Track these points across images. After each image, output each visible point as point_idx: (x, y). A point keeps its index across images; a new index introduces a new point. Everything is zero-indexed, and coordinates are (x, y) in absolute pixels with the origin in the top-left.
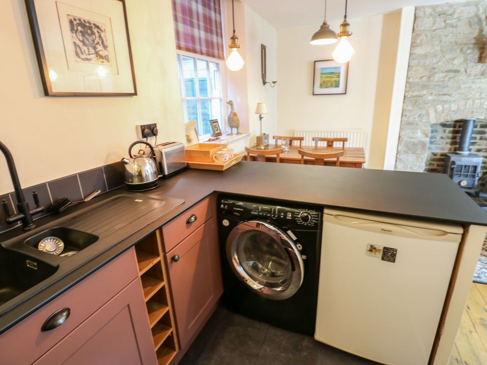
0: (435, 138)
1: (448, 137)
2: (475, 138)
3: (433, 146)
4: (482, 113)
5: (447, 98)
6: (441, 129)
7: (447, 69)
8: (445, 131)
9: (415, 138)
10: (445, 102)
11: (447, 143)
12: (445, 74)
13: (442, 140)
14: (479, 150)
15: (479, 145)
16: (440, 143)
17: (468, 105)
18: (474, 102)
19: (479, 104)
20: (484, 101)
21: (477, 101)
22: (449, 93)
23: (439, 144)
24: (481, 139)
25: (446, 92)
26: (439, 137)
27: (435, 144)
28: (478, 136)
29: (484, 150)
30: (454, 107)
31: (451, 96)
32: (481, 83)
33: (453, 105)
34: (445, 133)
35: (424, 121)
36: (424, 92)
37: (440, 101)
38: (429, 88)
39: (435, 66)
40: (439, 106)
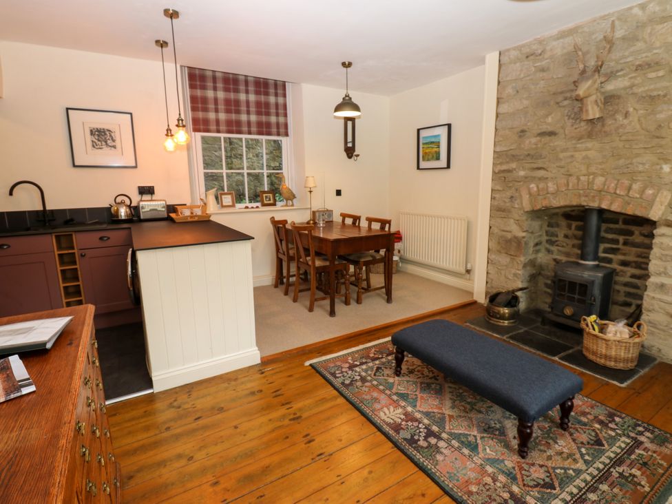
0: (557, 236)
1: (576, 237)
2: (616, 242)
3: (554, 248)
4: (594, 197)
5: (541, 173)
6: (563, 223)
7: (539, 131)
8: (569, 227)
9: (507, 231)
10: (540, 179)
11: (574, 246)
12: (538, 138)
13: (566, 240)
14: (624, 264)
15: (624, 254)
16: (565, 244)
17: (571, 185)
18: (578, 179)
19: (586, 184)
20: (594, 179)
21: (582, 178)
22: (545, 166)
23: (563, 246)
24: (625, 243)
25: (540, 166)
26: (562, 235)
27: (557, 245)
28: (621, 239)
29: (634, 264)
30: (552, 187)
31: (547, 171)
32: (587, 149)
33: (550, 184)
34: (570, 229)
35: (516, 206)
36: (513, 165)
37: (535, 177)
38: (519, 160)
39: (525, 128)
40: (532, 186)
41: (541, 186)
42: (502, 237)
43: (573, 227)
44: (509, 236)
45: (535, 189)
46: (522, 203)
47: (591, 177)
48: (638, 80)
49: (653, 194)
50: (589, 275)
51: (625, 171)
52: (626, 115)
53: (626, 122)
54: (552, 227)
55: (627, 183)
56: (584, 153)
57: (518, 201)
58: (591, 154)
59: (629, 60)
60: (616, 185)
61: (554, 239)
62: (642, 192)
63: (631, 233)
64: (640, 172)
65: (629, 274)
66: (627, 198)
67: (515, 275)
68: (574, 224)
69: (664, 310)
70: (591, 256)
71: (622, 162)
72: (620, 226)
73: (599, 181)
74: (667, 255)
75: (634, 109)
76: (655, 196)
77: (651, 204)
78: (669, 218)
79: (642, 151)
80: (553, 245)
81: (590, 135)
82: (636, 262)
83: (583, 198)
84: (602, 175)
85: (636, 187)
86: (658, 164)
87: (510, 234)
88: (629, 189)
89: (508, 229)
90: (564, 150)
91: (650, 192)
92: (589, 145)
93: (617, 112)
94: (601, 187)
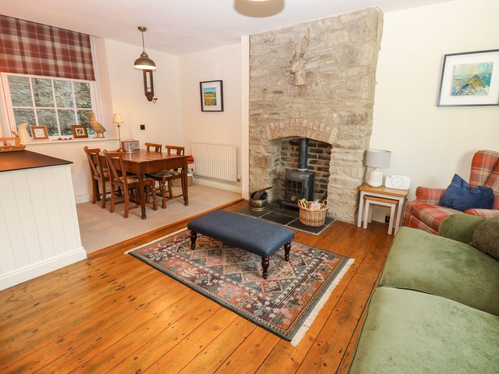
1: (296, 155)
2: (315, 157)
3: (286, 162)
4: (303, 131)
5: (276, 116)
6: (289, 147)
7: (274, 90)
8: (293, 149)
10: (276, 120)
11: (295, 160)
12: (273, 95)
13: (291, 157)
14: (320, 169)
15: (319, 164)
17: (291, 123)
18: (295, 121)
19: (299, 123)
21: (297, 120)
22: (278, 112)
23: (290, 161)
24: (319, 158)
25: (275, 112)
26: (289, 154)
27: (287, 160)
28: (318, 155)
29: (324, 169)
30: (282, 126)
31: (279, 115)
32: (299, 103)
33: (281, 124)
34: (293, 150)
35: (264, 137)
36: (261, 111)
37: (272, 119)
38: (264, 108)
39: (266, 87)
40: (272, 124)
41: (276, 124)
42: (257, 156)
43: (295, 149)
44: (260, 156)
45: (273, 126)
46: (266, 135)
47: (301, 119)
48: (322, 65)
49: (330, 130)
50: (303, 177)
51: (317, 116)
52: (317, 84)
53: (316, 88)
54: (284, 149)
55: (318, 123)
56: (297, 105)
57: (265, 133)
58: (301, 106)
59: (317, 52)
60: (313, 124)
61: (285, 157)
62: (325, 128)
63: (321, 152)
64: (324, 117)
65: (322, 175)
66: (318, 132)
67: (265, 180)
68: (295, 147)
69: (337, 192)
70: (304, 166)
71: (315, 111)
72: (317, 148)
73: (305, 121)
74: (337, 163)
75: (320, 81)
76: (331, 130)
77: (329, 135)
78: (337, 143)
79: (324, 105)
80: (285, 160)
81: (300, 95)
82: (324, 168)
83: (298, 132)
84: (306, 119)
85: (322, 125)
86: (331, 113)
87: (261, 154)
88: (319, 127)
89: (259, 151)
90: (287, 103)
91: (328, 128)
92: (299, 100)
93: (312, 82)
94: (306, 125)
